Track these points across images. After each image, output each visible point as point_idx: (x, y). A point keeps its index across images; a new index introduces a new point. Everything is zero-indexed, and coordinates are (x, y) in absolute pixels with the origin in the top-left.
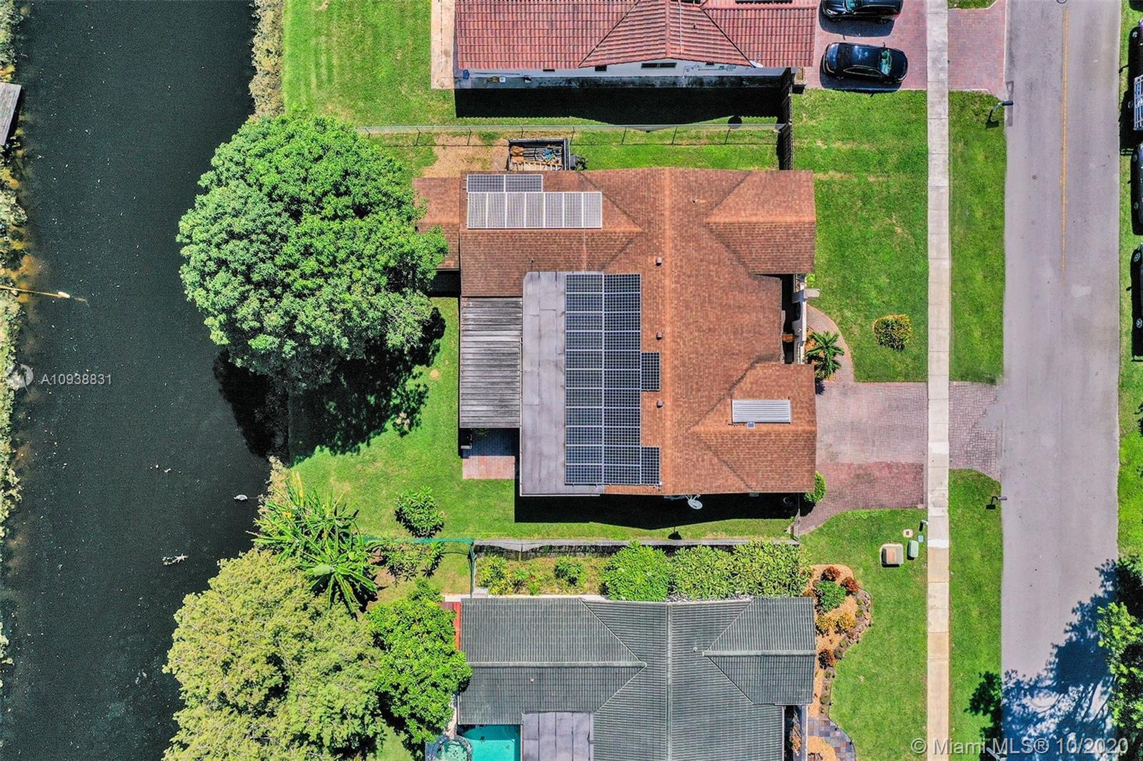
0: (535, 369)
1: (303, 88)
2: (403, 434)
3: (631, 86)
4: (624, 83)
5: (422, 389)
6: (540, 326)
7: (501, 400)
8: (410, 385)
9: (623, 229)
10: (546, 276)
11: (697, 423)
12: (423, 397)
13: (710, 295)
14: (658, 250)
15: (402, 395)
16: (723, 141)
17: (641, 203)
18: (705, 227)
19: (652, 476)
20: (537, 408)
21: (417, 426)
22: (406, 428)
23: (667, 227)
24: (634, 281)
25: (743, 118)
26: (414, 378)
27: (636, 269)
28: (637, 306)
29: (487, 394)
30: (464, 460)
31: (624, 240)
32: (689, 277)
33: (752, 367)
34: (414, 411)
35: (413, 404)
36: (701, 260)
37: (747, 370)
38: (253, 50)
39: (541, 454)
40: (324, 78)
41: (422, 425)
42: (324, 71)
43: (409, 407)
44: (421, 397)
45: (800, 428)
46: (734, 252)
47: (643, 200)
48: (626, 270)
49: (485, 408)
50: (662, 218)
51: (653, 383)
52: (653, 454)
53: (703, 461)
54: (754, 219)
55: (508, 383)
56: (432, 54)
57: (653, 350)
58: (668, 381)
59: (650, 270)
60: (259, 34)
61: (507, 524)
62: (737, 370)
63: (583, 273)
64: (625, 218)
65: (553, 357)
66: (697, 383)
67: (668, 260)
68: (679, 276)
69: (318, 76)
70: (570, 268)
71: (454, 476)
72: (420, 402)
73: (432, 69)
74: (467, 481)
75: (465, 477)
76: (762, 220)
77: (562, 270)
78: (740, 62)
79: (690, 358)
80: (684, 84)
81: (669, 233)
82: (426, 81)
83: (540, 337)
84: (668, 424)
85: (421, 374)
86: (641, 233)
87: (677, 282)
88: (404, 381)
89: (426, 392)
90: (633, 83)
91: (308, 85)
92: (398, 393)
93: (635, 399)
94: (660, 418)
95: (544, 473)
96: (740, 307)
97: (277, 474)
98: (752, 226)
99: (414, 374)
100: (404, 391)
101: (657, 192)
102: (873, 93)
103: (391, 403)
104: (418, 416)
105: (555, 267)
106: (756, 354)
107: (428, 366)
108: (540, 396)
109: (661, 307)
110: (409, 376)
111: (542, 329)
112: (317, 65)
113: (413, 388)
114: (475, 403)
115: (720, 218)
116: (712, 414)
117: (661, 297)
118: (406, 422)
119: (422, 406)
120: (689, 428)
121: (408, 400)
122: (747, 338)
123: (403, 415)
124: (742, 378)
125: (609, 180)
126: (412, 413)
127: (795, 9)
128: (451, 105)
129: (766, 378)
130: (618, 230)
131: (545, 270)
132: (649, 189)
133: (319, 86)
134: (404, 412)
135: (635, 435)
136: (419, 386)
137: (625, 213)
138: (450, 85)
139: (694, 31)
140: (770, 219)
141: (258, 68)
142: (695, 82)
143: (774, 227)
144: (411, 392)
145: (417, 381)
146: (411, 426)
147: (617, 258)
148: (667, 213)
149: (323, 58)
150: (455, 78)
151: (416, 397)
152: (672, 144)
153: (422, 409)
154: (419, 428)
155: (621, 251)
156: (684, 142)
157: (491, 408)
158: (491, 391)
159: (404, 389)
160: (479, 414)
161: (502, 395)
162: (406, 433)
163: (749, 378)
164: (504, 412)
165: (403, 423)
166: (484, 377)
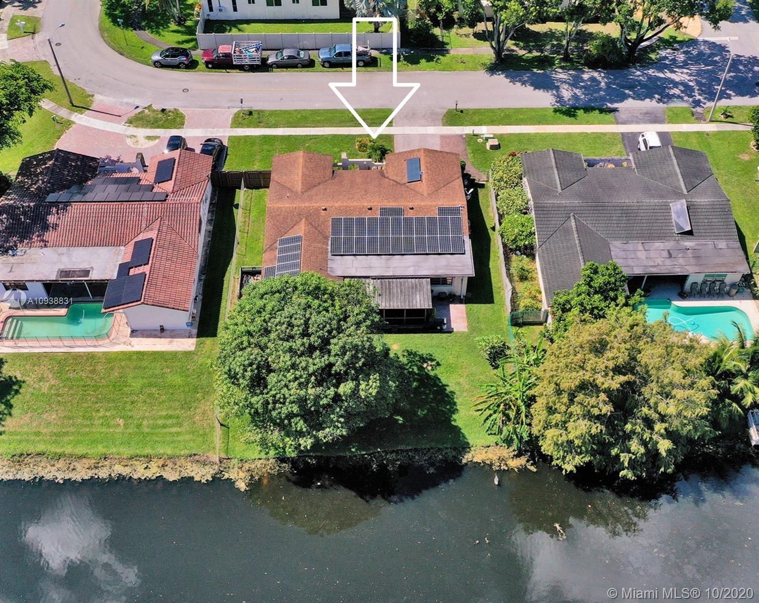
0: (391, 269)
1: (180, 438)
2: (438, 364)
3: (208, 251)
4: (206, 254)
5: (406, 354)
6: (363, 268)
7: (413, 288)
8: (404, 360)
9: (303, 227)
10: (330, 264)
11: (422, 195)
12: (412, 353)
13: (345, 192)
14: (317, 210)
15: (411, 366)
16: (248, 211)
17: (287, 219)
18: (303, 193)
19: (456, 211)
20: (416, 268)
21: (431, 356)
22: (434, 363)
23: (303, 206)
24: (336, 222)
25: (236, 203)
26: (398, 358)
27: (328, 221)
28: (352, 219)
29: (409, 295)
30: (454, 330)
31: (310, 227)
32: (333, 198)
33: (387, 178)
34: (421, 357)
35: (417, 359)
36: (324, 194)
37: (389, 179)
38: (143, 478)
39: (447, 266)
40: (175, 421)
41: (431, 353)
42: (170, 422)
43: (419, 361)
44: (410, 353)
45: (422, 154)
46: (319, 184)
48: (328, 227)
49: (418, 296)
50: (297, 208)
51: (398, 211)
52: (442, 210)
53: (445, 193)
54: (300, 174)
55: (401, 285)
56: (170, 350)
57: (378, 211)
58: (397, 204)
59: (329, 214)
60: (131, 475)
61: (496, 308)
62: (389, 183)
63: (329, 246)
64: (296, 227)
65: (383, 261)
66: (398, 195)
67: (323, 205)
69: (173, 426)
70: (327, 253)
71: (466, 336)
72: (415, 354)
73: (181, 350)
74: (469, 328)
75: (467, 330)
76: (301, 171)
77: (327, 257)
79: (383, 197)
80: (210, 228)
81: (307, 204)
83: (370, 267)
84: (423, 204)
85: (395, 354)
86: (306, 218)
87: (337, 202)
88: (401, 364)
89: (408, 351)
90: (206, 250)
91: (178, 434)
92: (410, 368)
93: (408, 221)
94: (420, 208)
95: (458, 264)
96: (352, 182)
97: (475, 458)
98: (304, 175)
99: (396, 358)
100: (408, 364)
101: (281, 211)
102: (227, 154)
103: (417, 372)
104: (425, 356)
105: (326, 260)
106: (379, 177)
107: (390, 350)
108: (409, 267)
109: (352, 208)
110: (397, 361)
111: (365, 266)
112: (165, 426)
114: (414, 301)
115: (299, 187)
116: (416, 190)
117: (346, 208)
118: (430, 363)
119: (418, 353)
120: (425, 197)
121: (414, 362)
122: (371, 180)
123: (425, 365)
124: (394, 181)
125: (271, 235)
126: (423, 359)
127: (179, 158)
129: (394, 172)
130: (303, 228)
131: (327, 264)
132: (279, 215)
133: (180, 425)
134: (423, 364)
135: (432, 220)
136: (404, 356)
137: (292, 227)
138: (193, 341)
140: (301, 168)
141: (158, 475)
143: (305, 166)
144: (408, 360)
145: (401, 356)
146: (432, 360)
147: (321, 231)
148: (295, 206)
149: (160, 422)
150: (189, 337)
151: (412, 356)
152: (247, 233)
153: (420, 353)
154: (434, 355)
155: (316, 229)
156: (247, 228)
157: (418, 293)
158: (407, 293)
159: (407, 365)
160: (422, 298)
161: (408, 288)
162: (438, 362)
163: (395, 178)
164: (420, 286)
165: (431, 365)
166: (397, 297)
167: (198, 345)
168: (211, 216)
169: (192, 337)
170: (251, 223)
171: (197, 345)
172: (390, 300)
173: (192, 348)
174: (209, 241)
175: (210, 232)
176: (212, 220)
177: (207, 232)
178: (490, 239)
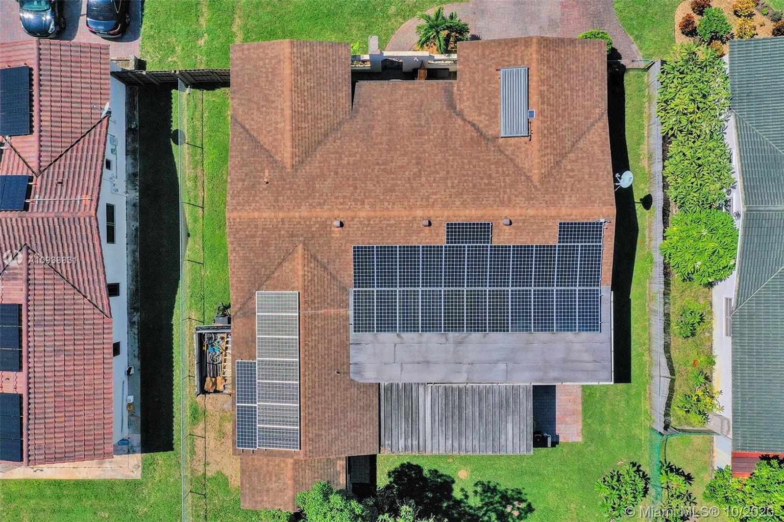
0: (465, 368)
2: (530, 509)
3: (137, 254)
4: (134, 261)
5: (479, 489)
6: (413, 363)
7: (501, 406)
8: (474, 501)
9: (300, 267)
10: (356, 356)
11: (529, 178)
12: (489, 487)
13: (378, 164)
14: (325, 225)
15: (487, 511)
16: (199, 150)
17: (269, 245)
18: (296, 170)
19: (593, 230)
20: (510, 365)
21: (520, 493)
22: (523, 505)
23: (297, 215)
24: (362, 254)
25: (173, 128)
26: (467, 497)
27: (347, 251)
28: (392, 249)
29: (494, 423)
30: (561, 440)
31: (312, 265)
32: (356, 188)
33: (460, 114)
34: (504, 496)
35: (497, 498)
36: (336, 173)
37: (464, 120)
39: (565, 361)
41: (520, 487)
43: (500, 503)
44: (488, 489)
45: (535, 56)
46: (326, 135)
47: (266, 243)
48: (348, 263)
49: (510, 426)
50: (286, 220)
51: (483, 230)
52: (567, 230)
53: (573, 170)
54: (288, 112)
55: (480, 400)
56: (102, 478)
57: (443, 231)
58: (480, 213)
59: (348, 234)
61: (633, 392)
62: (465, 132)
63: (351, 313)
64: (286, 264)
65: (451, 346)
66: (482, 178)
67: (336, 213)
68: (355, 201)
70: (346, 328)
71: (578, 451)
72: (494, 490)
73: (119, 477)
74: (584, 436)
75: (580, 439)
76: (288, 103)
77: (348, 338)
78: (104, 129)
79: (453, 187)
80: (135, 195)
81: (304, 212)
82: (133, 485)
83: (428, 362)
84: (531, 212)
85: (462, 490)
86: (304, 244)
87: (363, 203)
88: (471, 508)
89: (483, 484)
90: (134, 252)
92: (485, 514)
93: (500, 253)
94: (524, 221)
95: (586, 357)
96: (391, 129)
98: (296, 115)
99: (463, 497)
100: (482, 508)
101: (256, 226)
104: (510, 492)
105: (345, 346)
106: (445, 109)
107: (453, 482)
108: (497, 362)
109: (392, 222)
110: (465, 503)
111: (417, 359)
113: (478, 498)
114: (503, 437)
115: (286, 153)
116: (517, 160)
117: (380, 221)
118: (517, 506)
119: (498, 488)
120: (535, 187)
121: (491, 503)
122: (427, 120)
123: (509, 509)
124: (473, 125)
125: (241, 282)
126: (506, 499)
127: (39, 65)
128: (160, 457)
129: (474, 98)
130: (301, 273)
131: (348, 357)
132: (253, 236)
134: (505, 507)
135: (545, 251)
136: (476, 492)
137: (280, 264)
138: (137, 459)
139: (65, 183)
140: (287, 93)
142: (133, 182)
143: (297, 89)
144: (482, 500)
145: (470, 493)
146: (521, 501)
147: (334, 272)
148: (281, 215)
150: (129, 453)
151: (489, 494)
152: (203, 208)
153: (502, 488)
154: (524, 491)
155: (325, 269)
156: (200, 194)
157: (510, 418)
158: (490, 418)
159: (480, 508)
160: (517, 431)
161: (494, 405)
162: (529, 505)
163: (474, 117)
164: (515, 402)
165: (518, 508)
166: (474, 427)
167: (146, 467)
168: (134, 166)
169: (134, 452)
170: (206, 181)
171: (144, 468)
172: (460, 434)
173: (137, 475)
174: (136, 229)
175: (134, 205)
176: (135, 175)
177: (130, 207)
178: (638, 230)
